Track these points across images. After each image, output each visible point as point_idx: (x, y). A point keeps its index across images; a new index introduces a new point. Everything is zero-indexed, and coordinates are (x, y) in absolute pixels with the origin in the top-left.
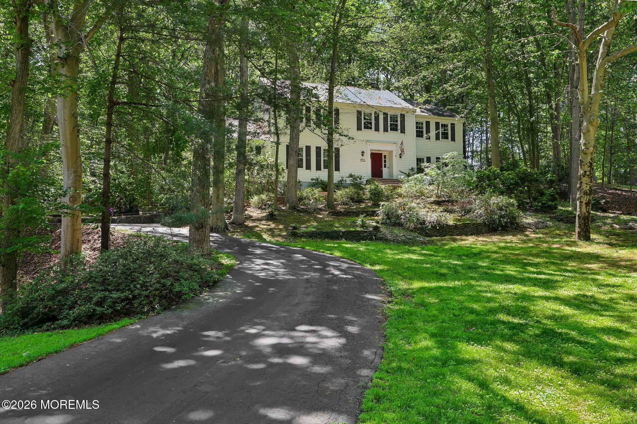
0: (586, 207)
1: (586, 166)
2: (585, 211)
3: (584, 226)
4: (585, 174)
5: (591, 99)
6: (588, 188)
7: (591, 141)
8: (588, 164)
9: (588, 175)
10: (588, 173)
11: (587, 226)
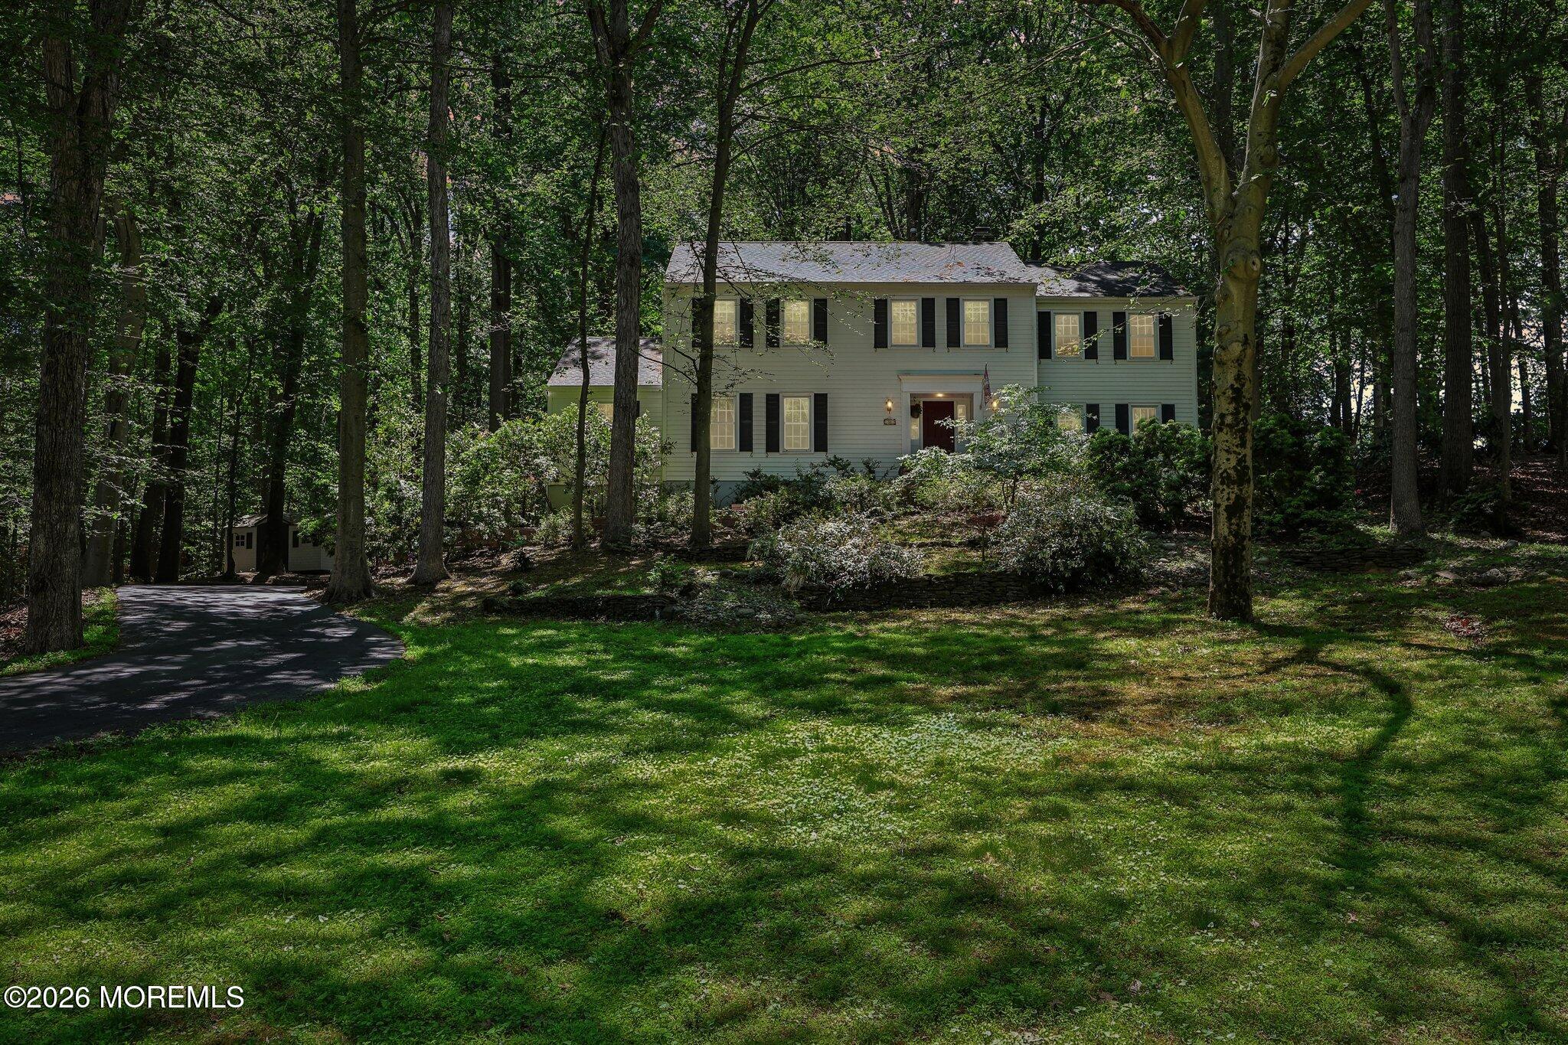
0: (1229, 518)
1: (1222, 398)
2: (1226, 531)
3: (1225, 576)
4: (1222, 423)
5: (1232, 201)
6: (1233, 463)
7: (1233, 326)
8: (1229, 393)
9: (1230, 426)
10: (1229, 419)
11: (1234, 577)
